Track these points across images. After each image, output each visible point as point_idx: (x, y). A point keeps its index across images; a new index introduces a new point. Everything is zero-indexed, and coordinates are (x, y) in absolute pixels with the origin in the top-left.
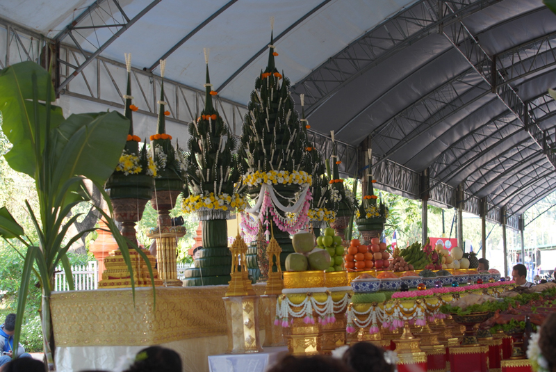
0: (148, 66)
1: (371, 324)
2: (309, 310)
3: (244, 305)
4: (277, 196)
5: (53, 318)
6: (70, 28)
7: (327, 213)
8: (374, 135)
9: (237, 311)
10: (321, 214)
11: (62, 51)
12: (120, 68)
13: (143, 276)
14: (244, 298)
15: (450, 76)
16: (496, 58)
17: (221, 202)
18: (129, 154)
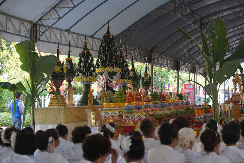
0: (68, 29)
1: (130, 119)
2: (110, 115)
3: (92, 113)
4: (109, 76)
5: (34, 116)
6: (41, 19)
7: (128, 80)
8: (156, 47)
9: (90, 115)
10: (126, 81)
11: (38, 26)
12: (58, 30)
13: (62, 104)
14: (92, 111)
15: (185, 25)
16: (202, 19)
17: (88, 79)
18: (58, 66)
